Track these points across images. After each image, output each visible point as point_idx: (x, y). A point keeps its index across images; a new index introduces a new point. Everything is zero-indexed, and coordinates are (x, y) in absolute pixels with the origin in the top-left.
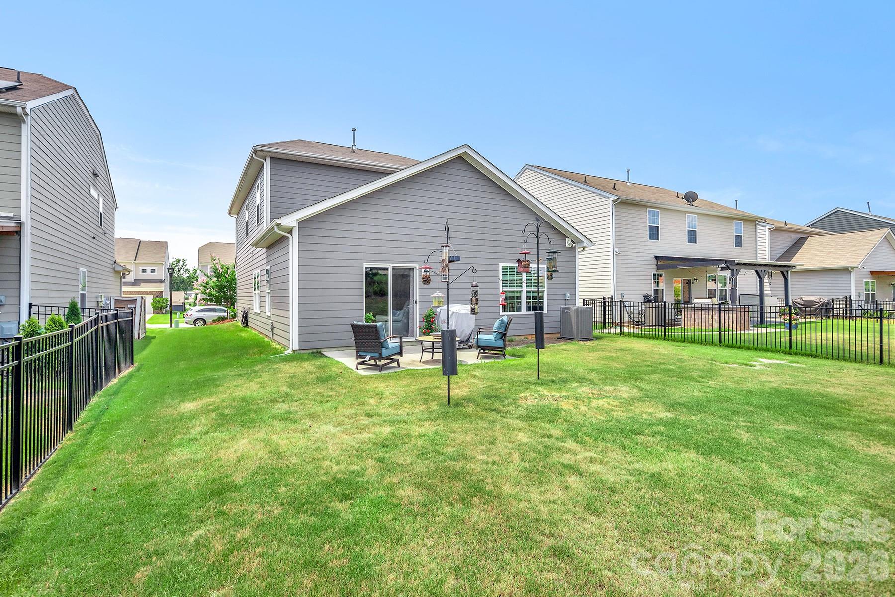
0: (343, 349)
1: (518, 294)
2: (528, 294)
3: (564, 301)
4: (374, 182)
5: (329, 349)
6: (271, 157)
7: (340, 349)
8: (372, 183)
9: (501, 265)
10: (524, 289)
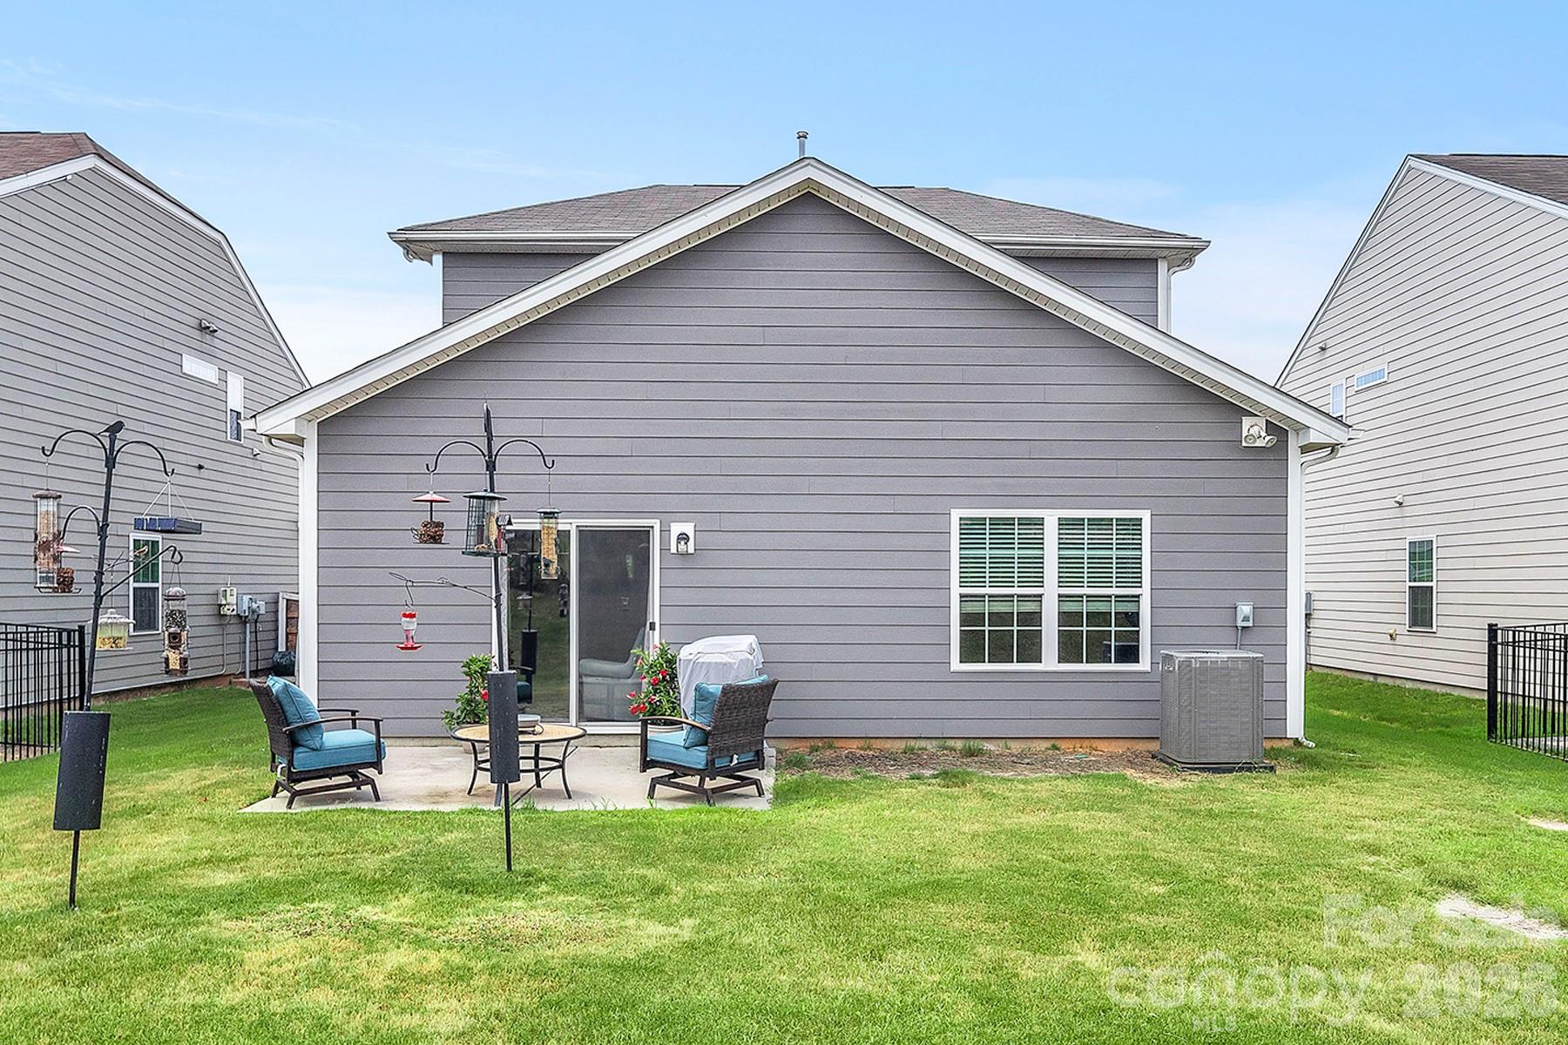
0: (435, 742)
1: (1030, 607)
2: (1071, 607)
3: (1232, 632)
4: (505, 303)
5: (399, 742)
6: (444, 253)
7: (427, 742)
8: (499, 306)
9: (956, 515)
10: (1051, 590)
